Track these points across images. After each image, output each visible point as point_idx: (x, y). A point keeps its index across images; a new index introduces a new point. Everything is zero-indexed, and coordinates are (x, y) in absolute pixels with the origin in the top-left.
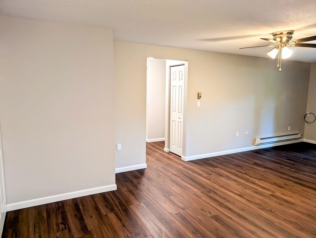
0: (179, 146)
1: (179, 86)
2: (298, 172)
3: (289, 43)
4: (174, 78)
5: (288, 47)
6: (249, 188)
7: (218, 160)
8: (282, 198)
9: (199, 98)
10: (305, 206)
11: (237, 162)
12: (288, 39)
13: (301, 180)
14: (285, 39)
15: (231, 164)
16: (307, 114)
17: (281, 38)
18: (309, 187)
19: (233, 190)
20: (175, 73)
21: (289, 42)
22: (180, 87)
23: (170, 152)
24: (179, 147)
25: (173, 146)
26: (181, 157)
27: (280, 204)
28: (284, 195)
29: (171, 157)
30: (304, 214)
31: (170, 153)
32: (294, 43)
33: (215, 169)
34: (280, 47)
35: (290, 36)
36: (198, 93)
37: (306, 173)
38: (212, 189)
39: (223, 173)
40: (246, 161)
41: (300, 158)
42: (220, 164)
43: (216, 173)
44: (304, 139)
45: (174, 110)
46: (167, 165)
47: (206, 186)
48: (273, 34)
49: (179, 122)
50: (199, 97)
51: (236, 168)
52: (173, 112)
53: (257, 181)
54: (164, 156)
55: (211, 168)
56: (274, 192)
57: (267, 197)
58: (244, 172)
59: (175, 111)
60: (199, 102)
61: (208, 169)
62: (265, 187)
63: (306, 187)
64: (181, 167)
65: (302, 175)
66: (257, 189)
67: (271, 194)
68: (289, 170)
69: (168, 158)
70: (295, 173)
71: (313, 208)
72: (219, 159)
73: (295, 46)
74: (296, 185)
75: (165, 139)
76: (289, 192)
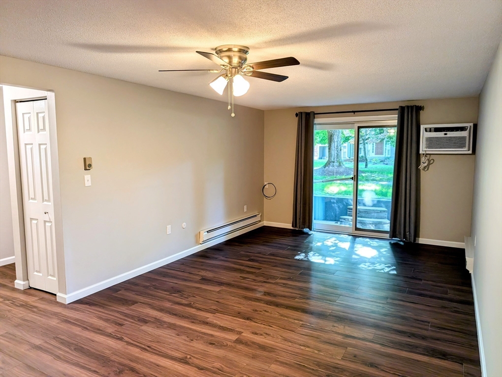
0: (51, 272)
1: (40, 145)
2: (267, 281)
3: (244, 69)
4: (27, 127)
5: (241, 75)
6: (198, 336)
7: (137, 285)
8: (254, 343)
9: (88, 168)
10: (290, 348)
11: (172, 282)
12: (240, 61)
13: (275, 296)
14: (235, 60)
15: (162, 290)
16: (265, 185)
17: (230, 57)
18: (288, 307)
19: (170, 352)
20: (26, 116)
21: (243, 67)
22: (42, 146)
23: (31, 288)
24: (51, 275)
25: (35, 273)
26: (55, 295)
27: (254, 357)
28: (256, 334)
29: (31, 300)
30: (292, 366)
31: (31, 290)
32: (252, 70)
33: (132, 307)
34: (229, 75)
35: (244, 56)
36: (85, 159)
37: (278, 281)
38: (127, 362)
39: (148, 315)
40: (187, 277)
41: (265, 255)
42: (140, 294)
43: (132, 317)
44: (264, 222)
45: (32, 196)
46: (17, 326)
47: (113, 358)
48: (216, 49)
49: (45, 222)
50: (87, 166)
51: (171, 298)
52: (31, 201)
53: (210, 317)
54: (13, 302)
55: (123, 309)
56: (240, 333)
57: (232, 349)
58: (186, 303)
59: (34, 199)
60: (88, 177)
61: (118, 312)
62: (224, 326)
63: (284, 308)
64: (54, 322)
65: (273, 286)
66: (212, 336)
67: (236, 340)
68: (254, 280)
69: (25, 306)
70: (264, 284)
71: (302, 347)
72: (138, 282)
73: (251, 76)
74: (270, 308)
75: (15, 258)
76: (262, 326)
